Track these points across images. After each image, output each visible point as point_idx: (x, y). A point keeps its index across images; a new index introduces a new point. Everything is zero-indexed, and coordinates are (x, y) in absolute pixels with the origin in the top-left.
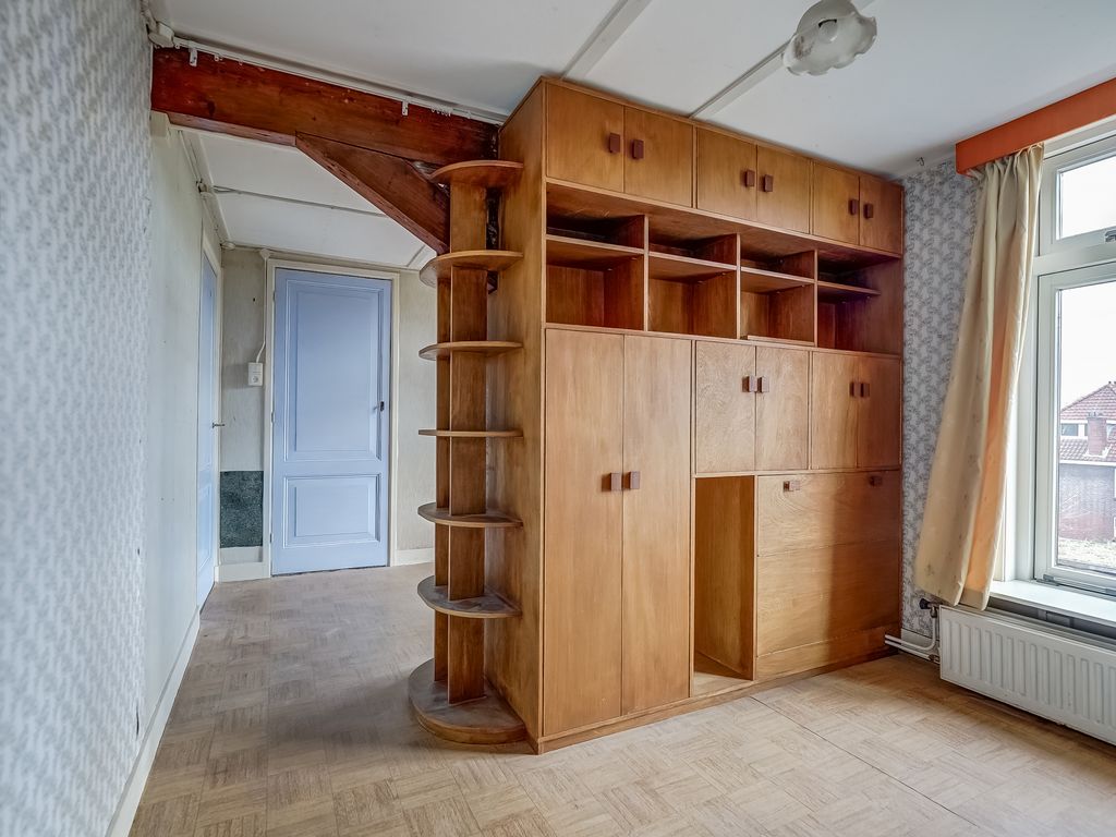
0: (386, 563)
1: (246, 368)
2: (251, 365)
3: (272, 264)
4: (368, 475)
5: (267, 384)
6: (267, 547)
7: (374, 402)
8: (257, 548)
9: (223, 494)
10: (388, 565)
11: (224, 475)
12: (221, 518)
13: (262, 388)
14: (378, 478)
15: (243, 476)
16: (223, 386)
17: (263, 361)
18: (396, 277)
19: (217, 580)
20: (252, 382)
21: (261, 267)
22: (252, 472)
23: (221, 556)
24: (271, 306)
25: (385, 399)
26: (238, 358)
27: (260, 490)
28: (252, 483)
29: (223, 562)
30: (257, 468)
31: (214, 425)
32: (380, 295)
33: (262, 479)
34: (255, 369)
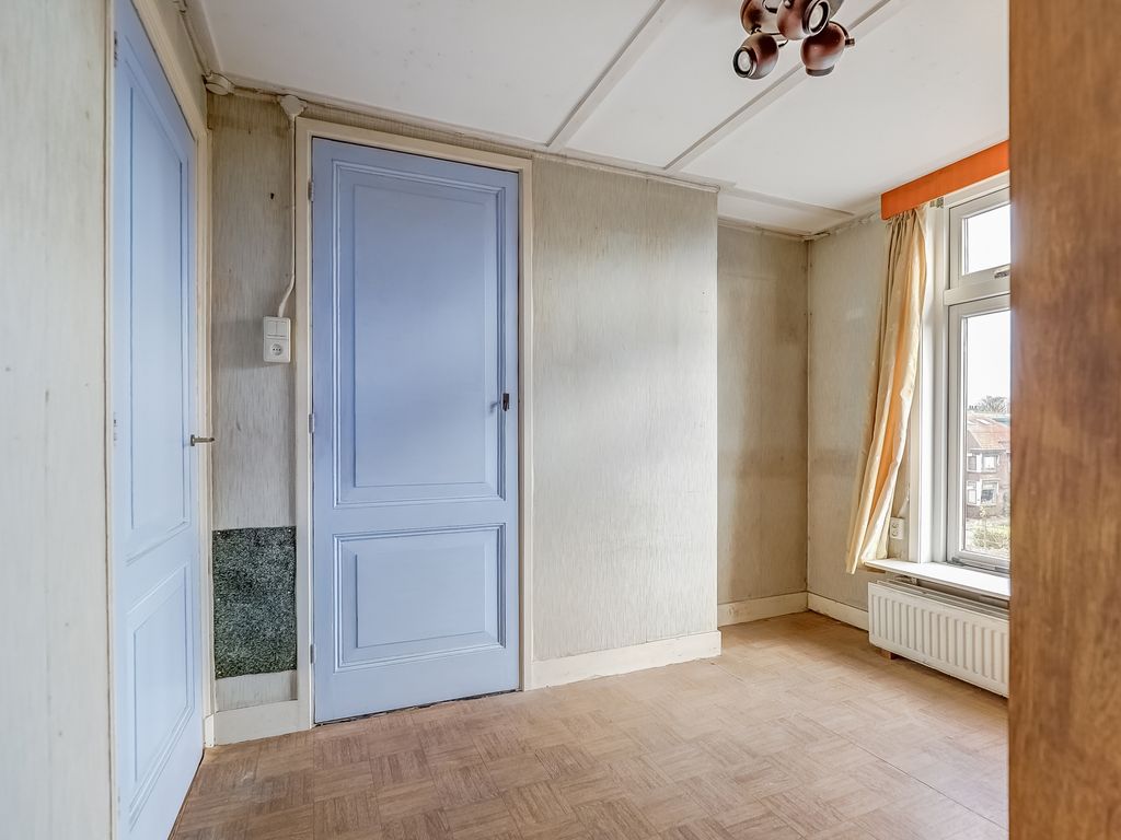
0: (515, 686)
1: (258, 326)
2: (269, 322)
3: (306, 129)
4: (483, 527)
5: (299, 360)
6: (306, 673)
7: (491, 394)
8: (287, 674)
9: (219, 574)
10: (521, 690)
11: (222, 537)
12: (216, 622)
13: (291, 368)
14: (501, 531)
15: (257, 538)
16: (216, 363)
17: (291, 314)
18: (524, 165)
19: (210, 743)
20: (270, 355)
21: (285, 131)
22: (274, 530)
23: (217, 695)
24: (304, 208)
25: (511, 389)
26: (243, 307)
27: (289, 564)
28: (275, 552)
29: (223, 707)
30: (282, 521)
31: (193, 441)
32: (499, 198)
33: (294, 543)
34: (277, 330)
